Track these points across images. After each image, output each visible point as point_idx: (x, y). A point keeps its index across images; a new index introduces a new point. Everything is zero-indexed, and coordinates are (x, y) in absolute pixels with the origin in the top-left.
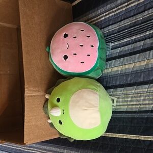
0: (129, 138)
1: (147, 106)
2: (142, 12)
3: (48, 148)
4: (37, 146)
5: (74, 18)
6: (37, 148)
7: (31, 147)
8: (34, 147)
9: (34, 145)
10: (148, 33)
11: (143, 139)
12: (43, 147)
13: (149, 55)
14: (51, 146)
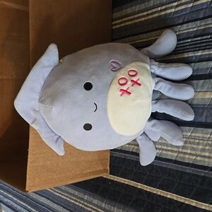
0: (175, 199)
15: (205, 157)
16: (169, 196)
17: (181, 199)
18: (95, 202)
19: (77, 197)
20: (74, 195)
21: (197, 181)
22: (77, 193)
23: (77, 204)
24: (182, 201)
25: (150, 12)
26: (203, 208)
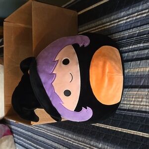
0: (111, 128)
1: (125, 105)
2: (128, 29)
3: (52, 129)
4: (45, 127)
5: (78, 25)
6: (45, 129)
7: (40, 127)
8: (42, 128)
9: (42, 126)
10: (131, 47)
11: (120, 130)
12: (49, 128)
13: (130, 65)
14: (55, 128)
15: (124, 104)
16: (108, 128)
17: (114, 128)
18: (70, 136)
19: (60, 134)
20: (58, 133)
21: (121, 117)
22: (60, 132)
23: (60, 138)
24: (114, 129)
25: (96, 28)
26: (125, 132)
